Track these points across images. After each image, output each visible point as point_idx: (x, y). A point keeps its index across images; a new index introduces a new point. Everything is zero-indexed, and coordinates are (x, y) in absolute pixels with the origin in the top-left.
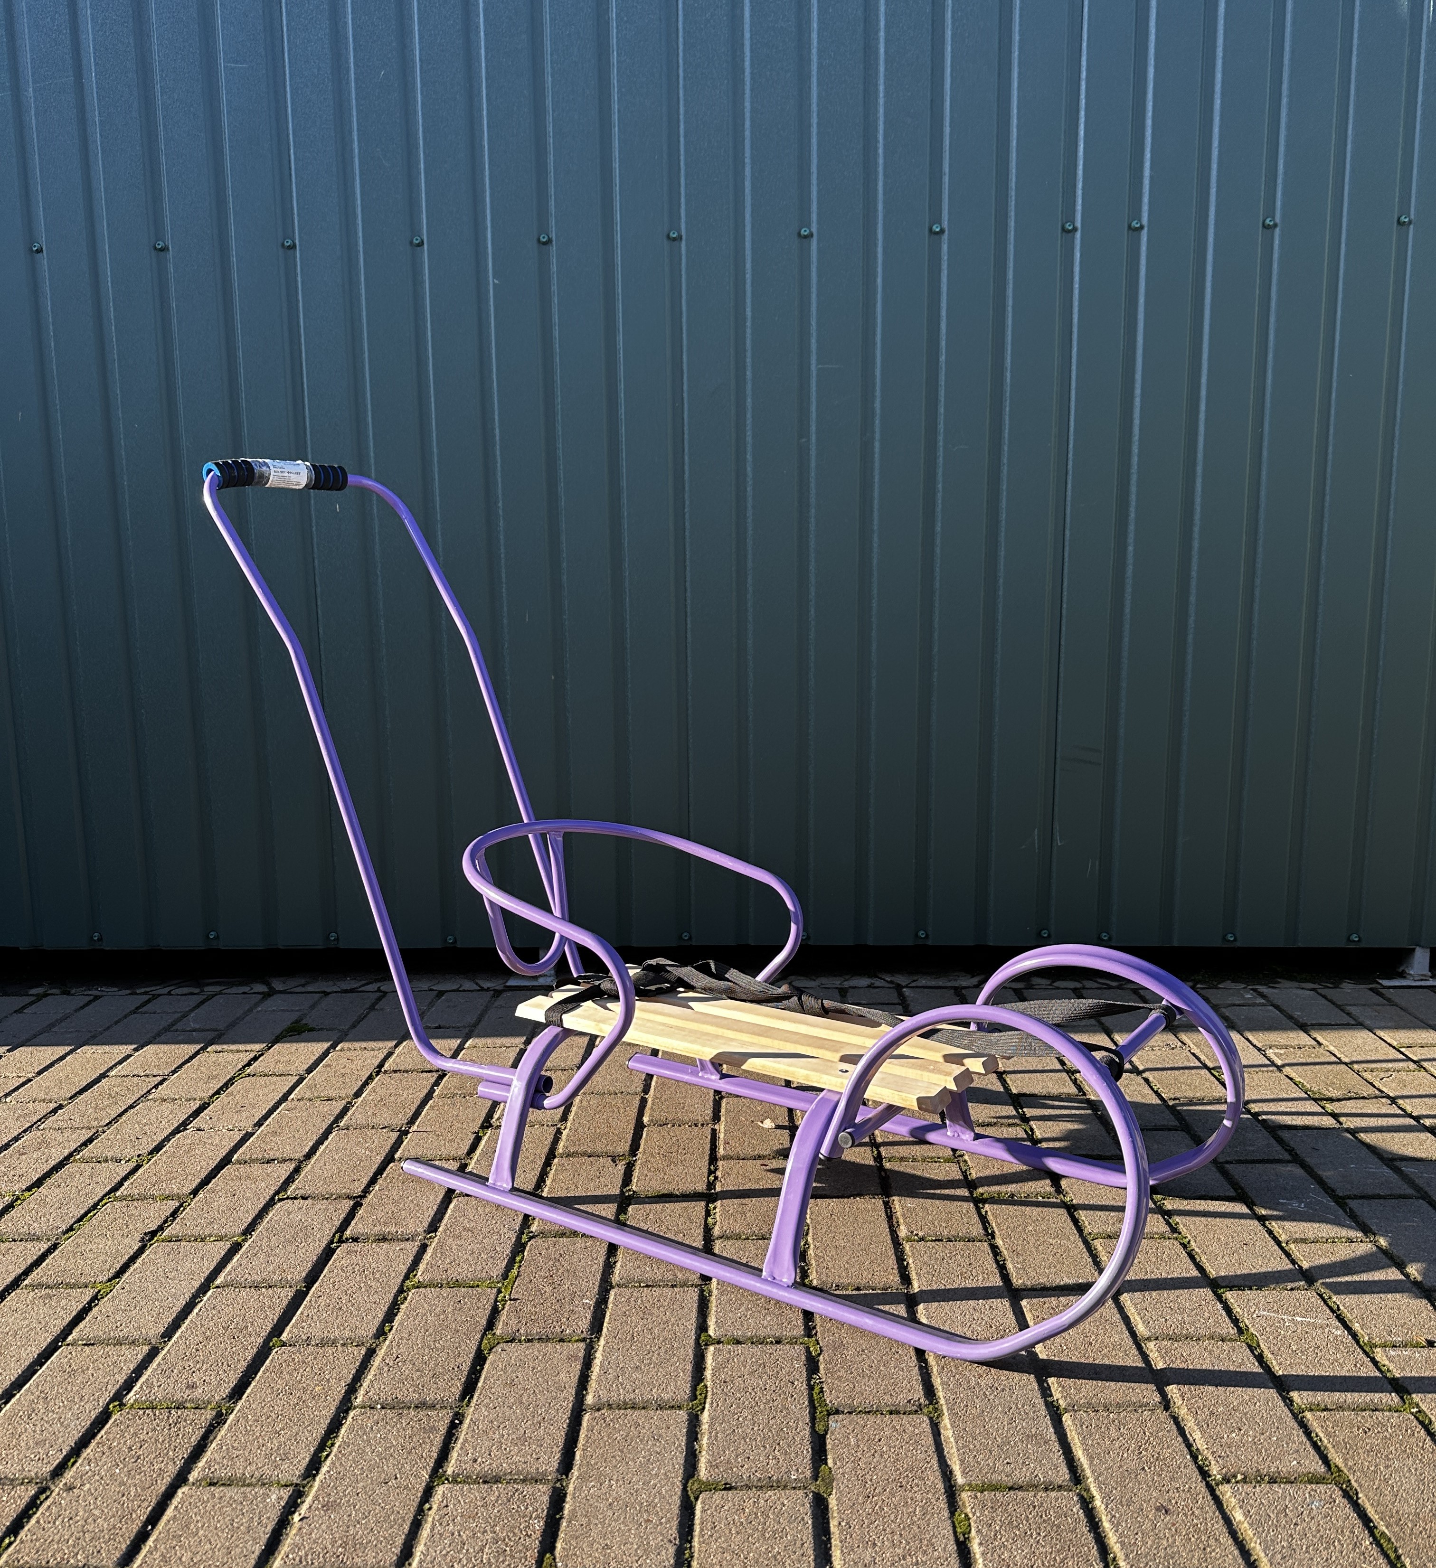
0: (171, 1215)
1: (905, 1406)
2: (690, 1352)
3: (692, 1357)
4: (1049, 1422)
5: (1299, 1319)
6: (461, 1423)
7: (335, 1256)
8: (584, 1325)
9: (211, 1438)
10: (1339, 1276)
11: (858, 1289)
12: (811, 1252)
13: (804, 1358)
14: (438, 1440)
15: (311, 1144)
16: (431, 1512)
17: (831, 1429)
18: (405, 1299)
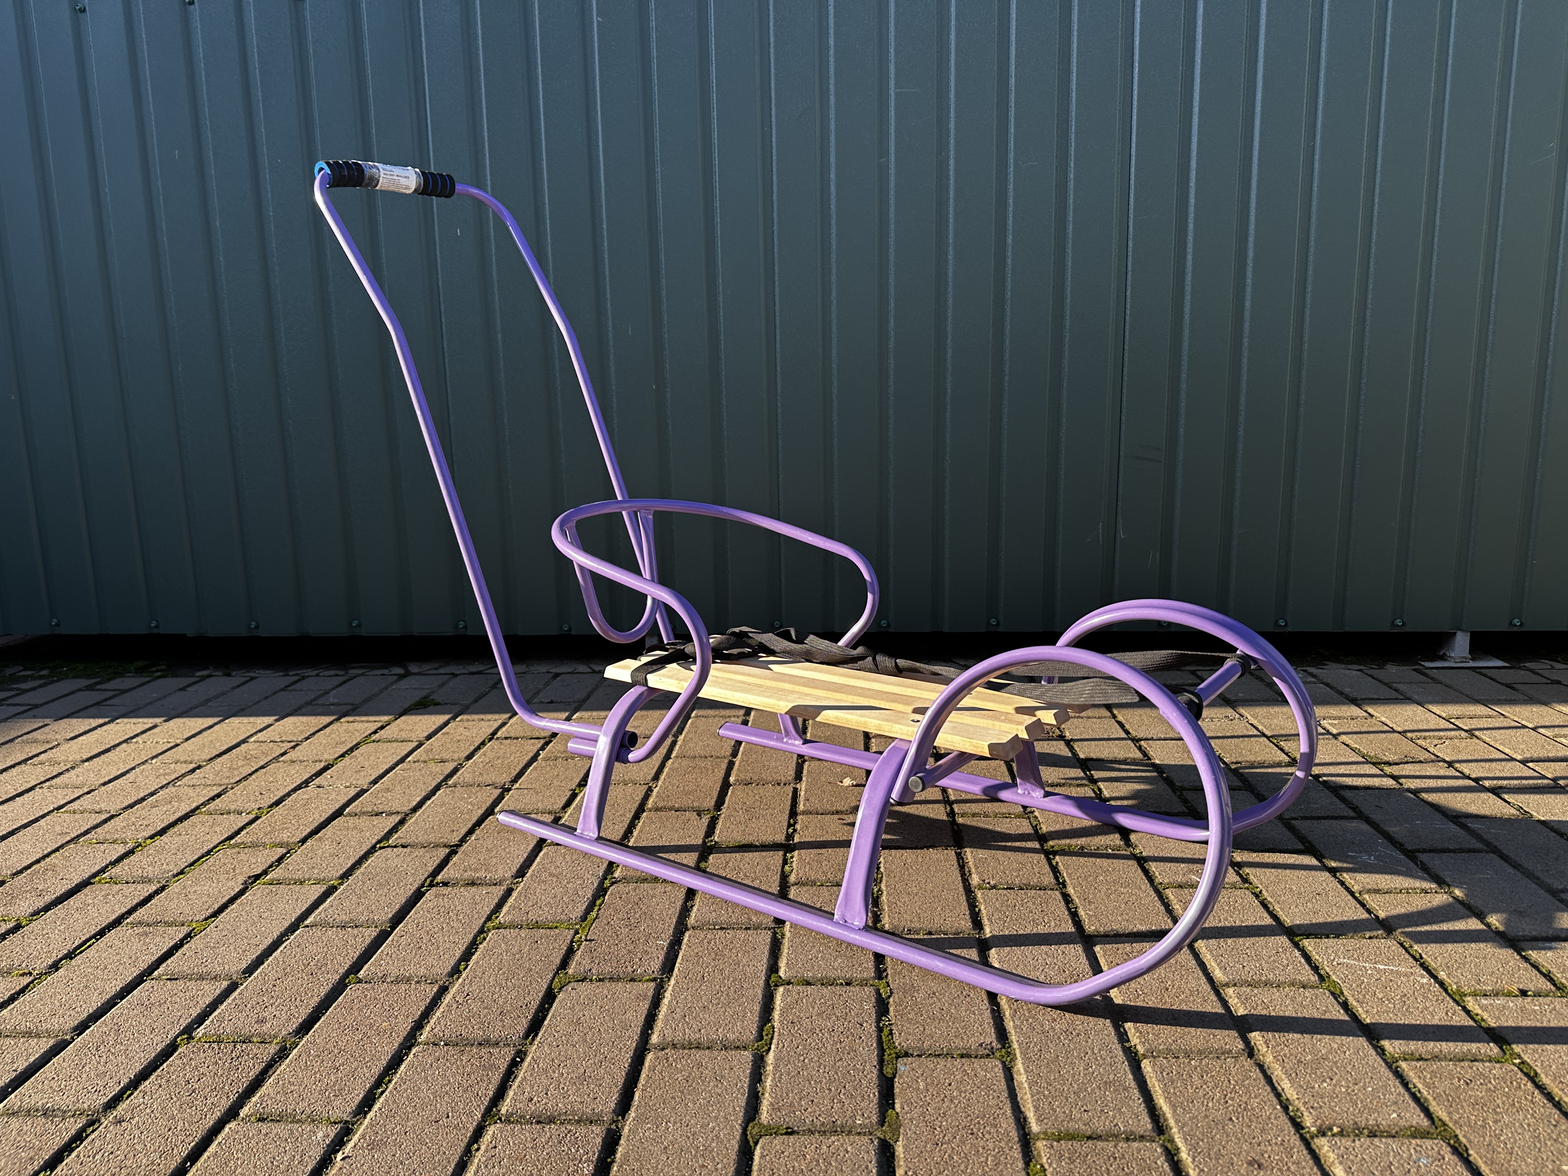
0: (276, 861)
1: (977, 1050)
2: (759, 992)
3: (760, 997)
4: (1127, 1069)
5: (1382, 967)
6: (522, 1060)
7: (424, 899)
8: (655, 965)
9: (271, 1073)
10: (1417, 926)
11: (930, 933)
12: (884, 898)
13: (873, 999)
14: (496, 1078)
15: (418, 799)
16: (479, 1154)
17: (899, 1072)
18: (485, 939)
